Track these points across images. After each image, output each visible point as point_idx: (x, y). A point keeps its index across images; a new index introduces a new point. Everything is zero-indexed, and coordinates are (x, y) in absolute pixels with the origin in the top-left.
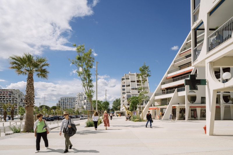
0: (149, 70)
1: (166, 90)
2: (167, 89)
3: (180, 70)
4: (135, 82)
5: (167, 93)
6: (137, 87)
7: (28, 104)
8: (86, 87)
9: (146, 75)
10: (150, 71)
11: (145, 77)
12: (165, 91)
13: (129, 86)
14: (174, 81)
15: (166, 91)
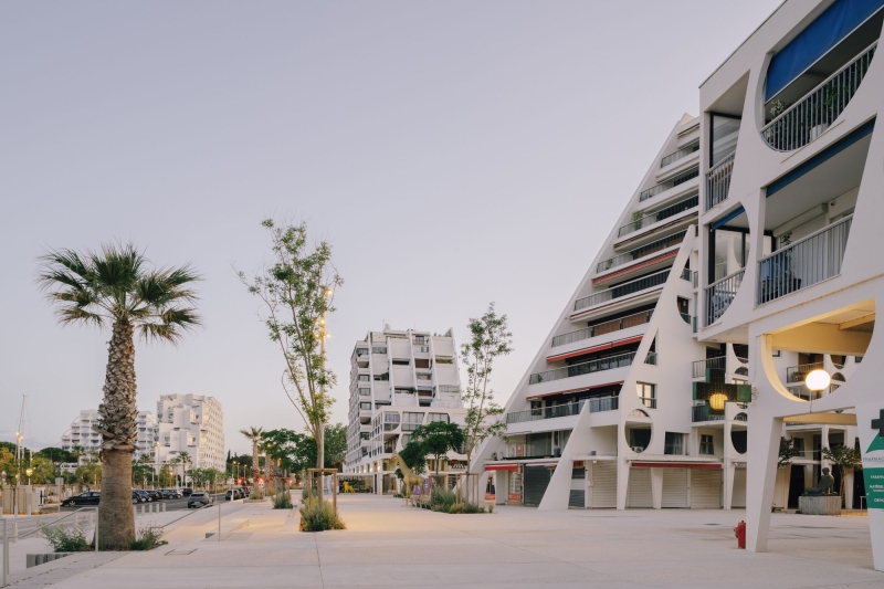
0: (505, 332)
1: (544, 403)
2: (550, 399)
3: (593, 335)
4: (406, 363)
5: (549, 415)
6: (418, 384)
7: (114, 441)
8: (304, 383)
9: (494, 348)
10: (509, 335)
11: (493, 353)
12: (540, 406)
13: (385, 377)
14: (572, 373)
15: (543, 408)
